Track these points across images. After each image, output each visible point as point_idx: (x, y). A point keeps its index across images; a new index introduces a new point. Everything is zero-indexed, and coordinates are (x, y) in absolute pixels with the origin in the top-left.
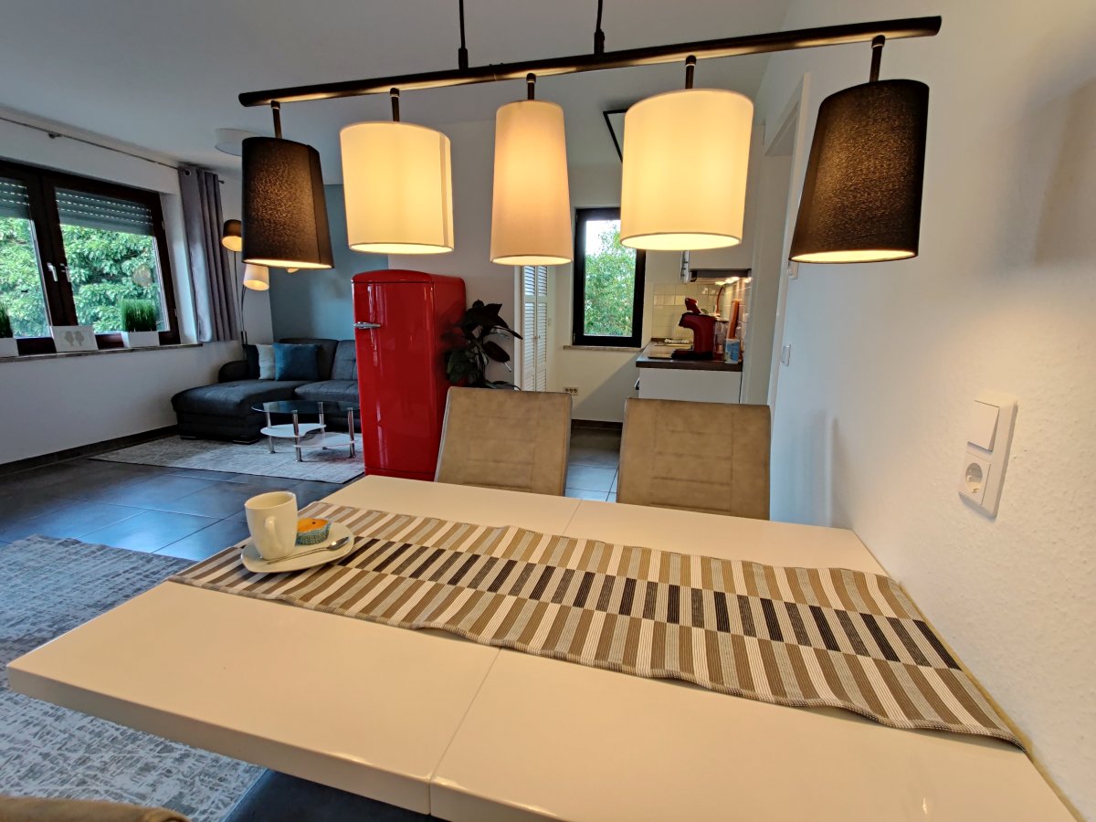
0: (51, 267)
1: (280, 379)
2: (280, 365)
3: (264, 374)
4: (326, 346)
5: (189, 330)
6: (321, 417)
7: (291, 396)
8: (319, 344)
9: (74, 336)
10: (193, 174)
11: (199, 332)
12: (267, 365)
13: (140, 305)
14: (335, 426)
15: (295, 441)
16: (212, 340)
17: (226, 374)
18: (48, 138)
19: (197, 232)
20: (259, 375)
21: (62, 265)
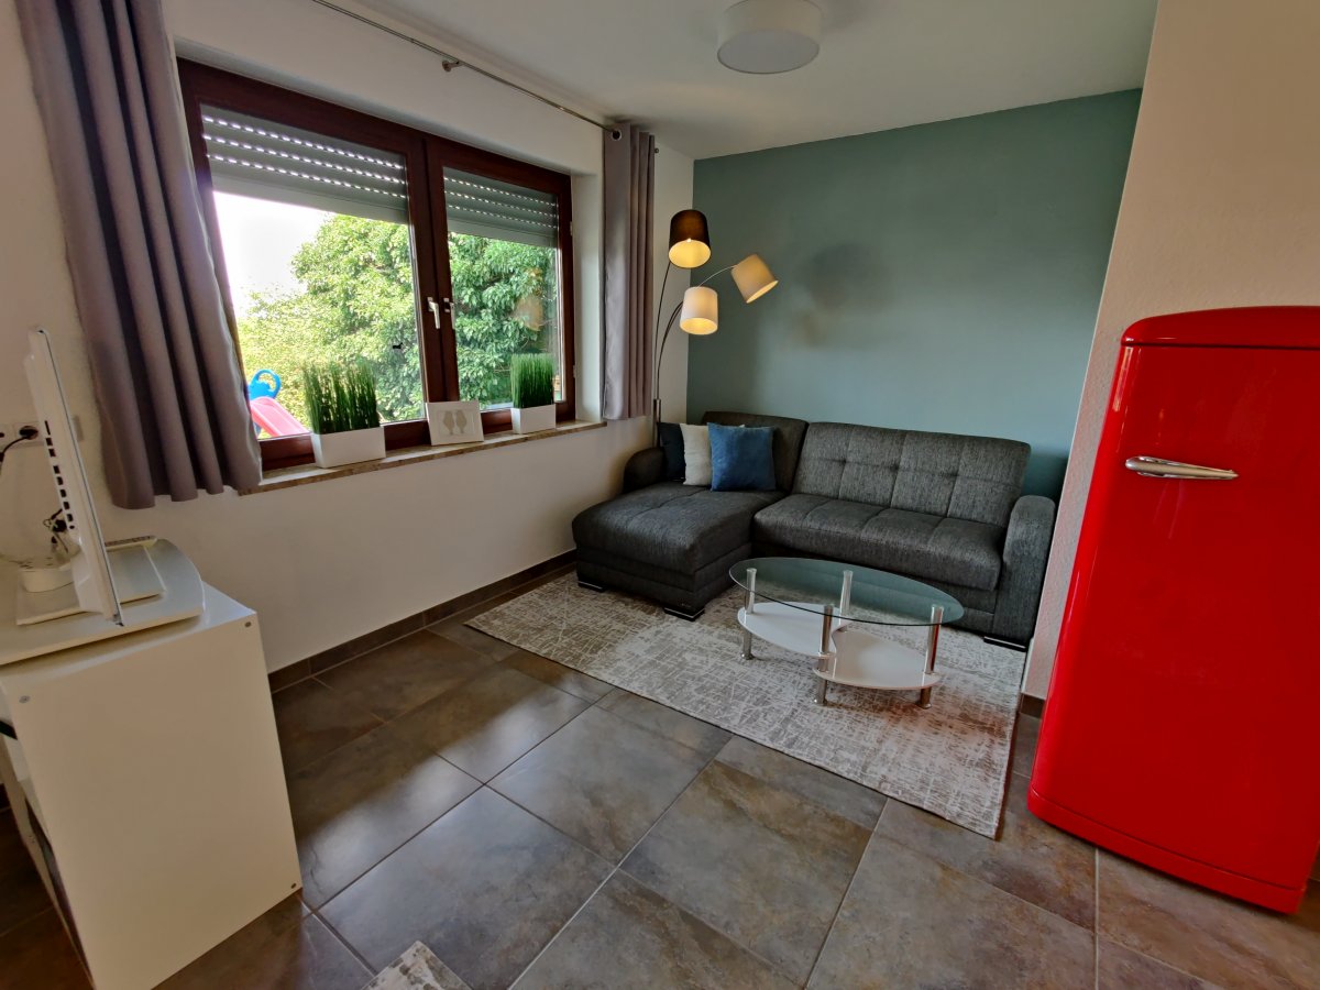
0: (433, 306)
1: (722, 488)
2: (721, 464)
3: (693, 475)
4: (786, 431)
5: (591, 398)
8: (775, 427)
9: (455, 417)
10: (624, 137)
11: (605, 406)
13: (538, 362)
17: (636, 475)
18: (442, 68)
19: (620, 238)
20: (685, 479)
21: (446, 300)
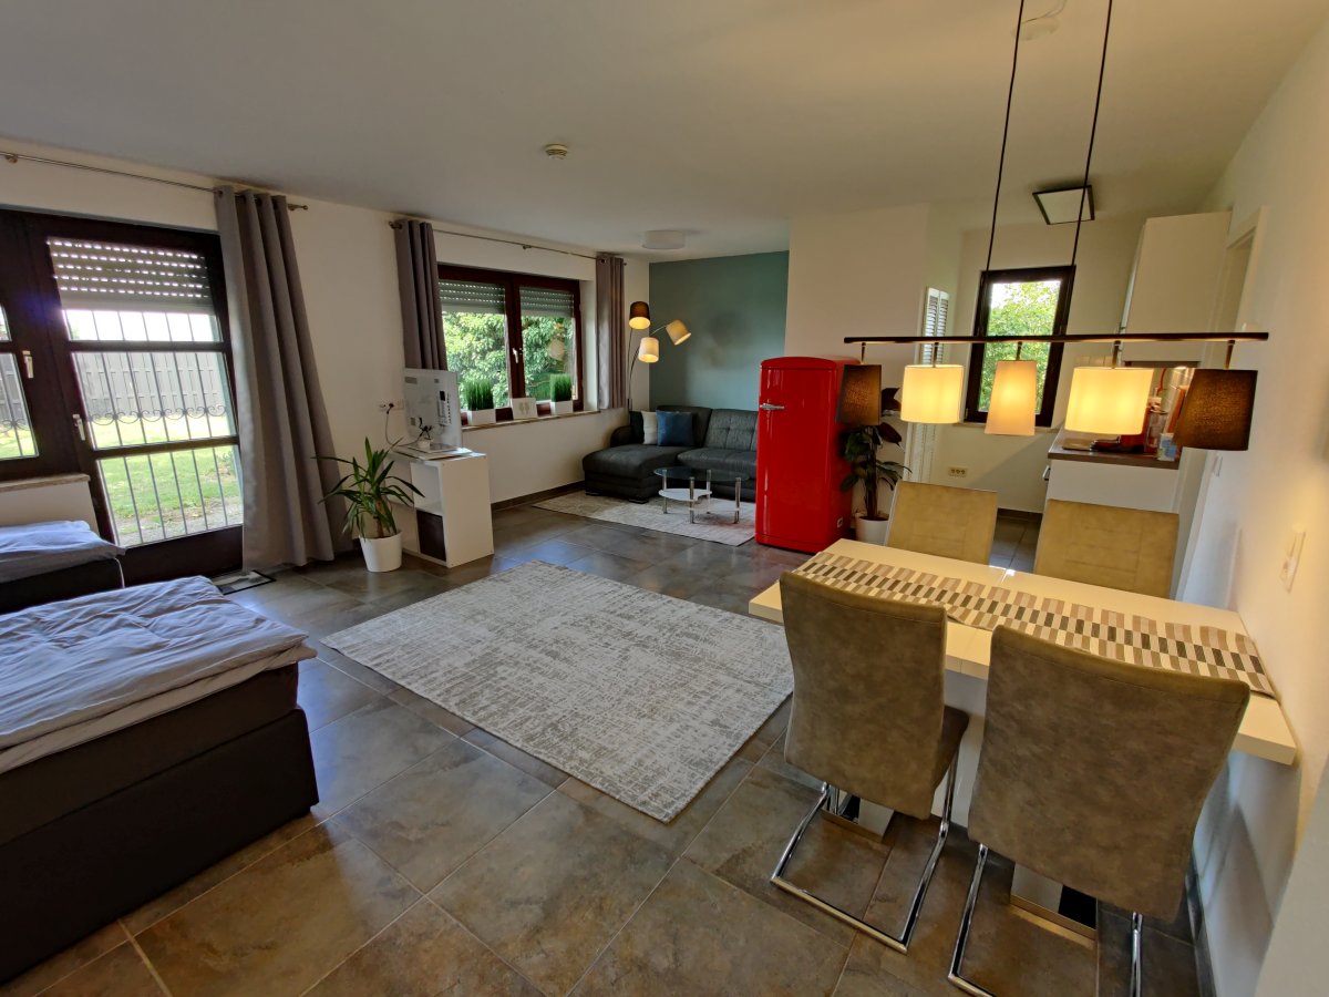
0: (515, 352)
1: (663, 445)
2: (662, 432)
3: (648, 439)
4: (700, 414)
5: (592, 398)
6: (708, 484)
7: (675, 463)
8: (695, 412)
9: (524, 406)
10: (607, 261)
11: (600, 401)
12: (650, 431)
13: (563, 379)
14: (720, 492)
15: (691, 504)
16: (609, 408)
17: (617, 439)
18: (522, 249)
19: (606, 313)
20: (643, 440)
21: (521, 349)
